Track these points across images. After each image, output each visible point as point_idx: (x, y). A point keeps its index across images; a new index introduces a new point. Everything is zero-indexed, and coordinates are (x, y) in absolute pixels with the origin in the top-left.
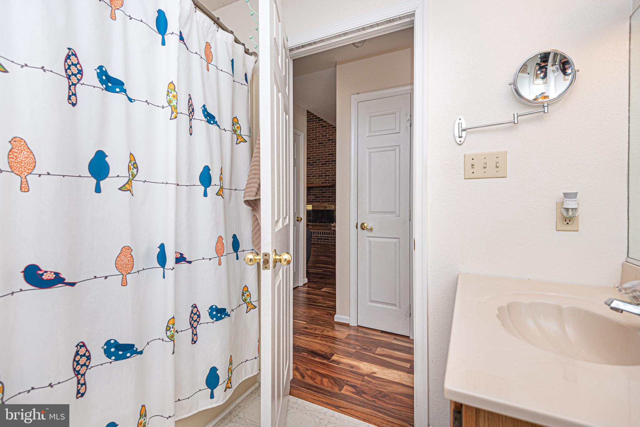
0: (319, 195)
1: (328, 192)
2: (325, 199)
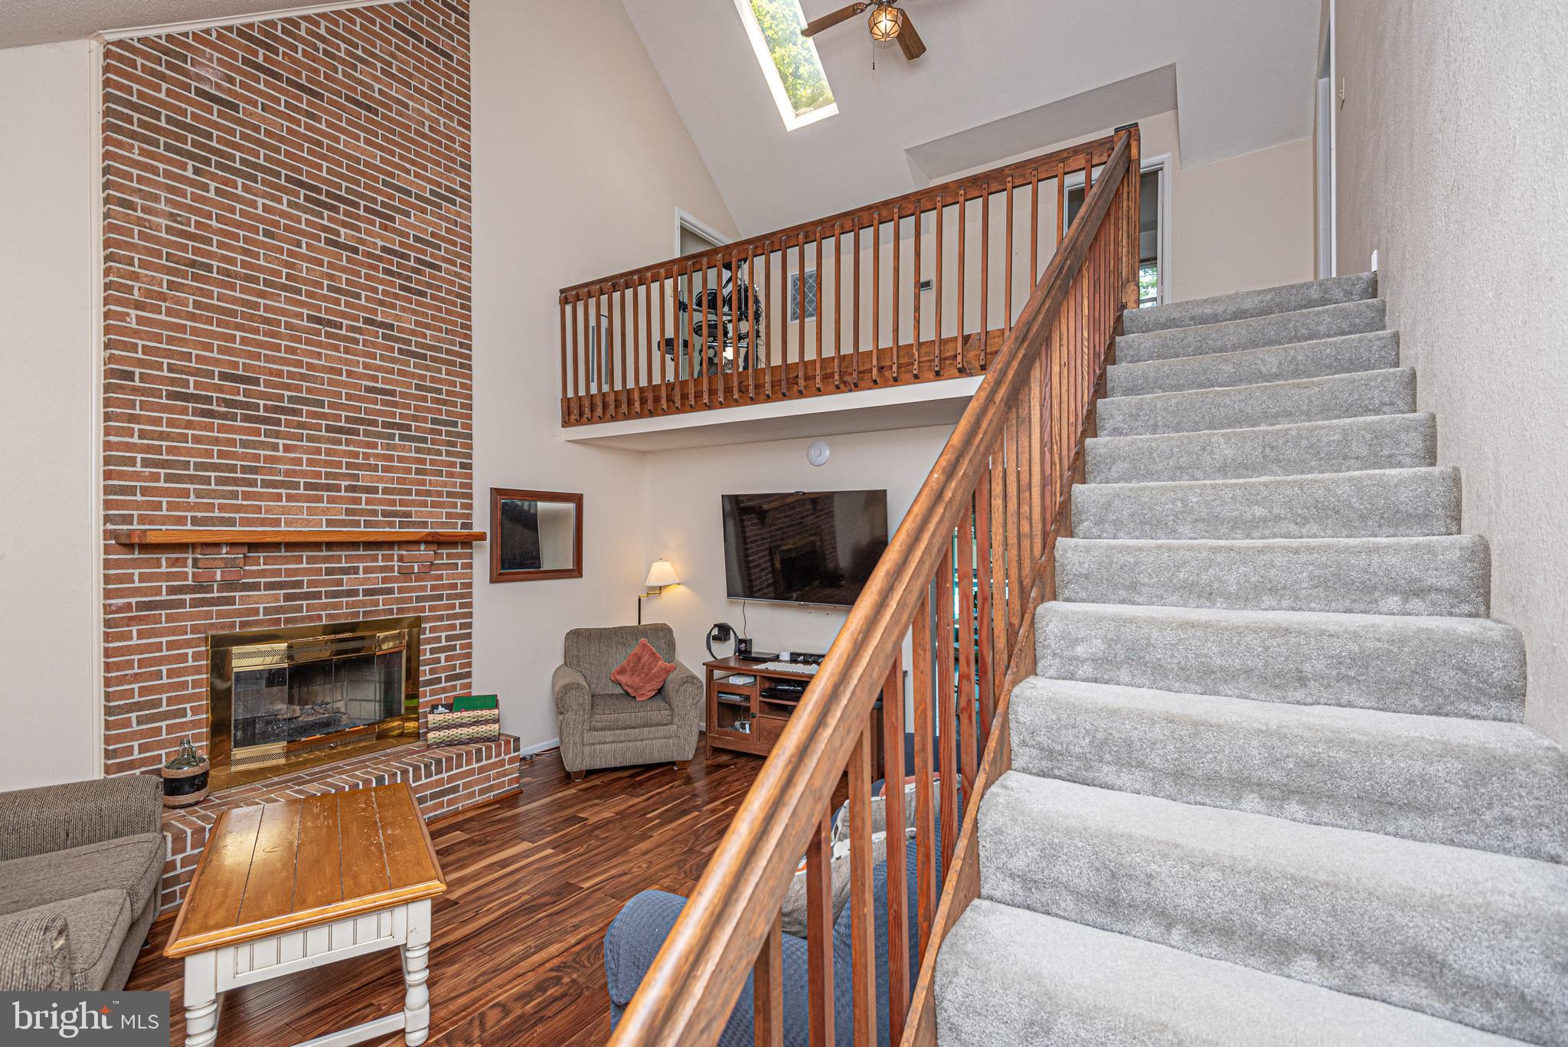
0: (312, 584)
2: (349, 605)
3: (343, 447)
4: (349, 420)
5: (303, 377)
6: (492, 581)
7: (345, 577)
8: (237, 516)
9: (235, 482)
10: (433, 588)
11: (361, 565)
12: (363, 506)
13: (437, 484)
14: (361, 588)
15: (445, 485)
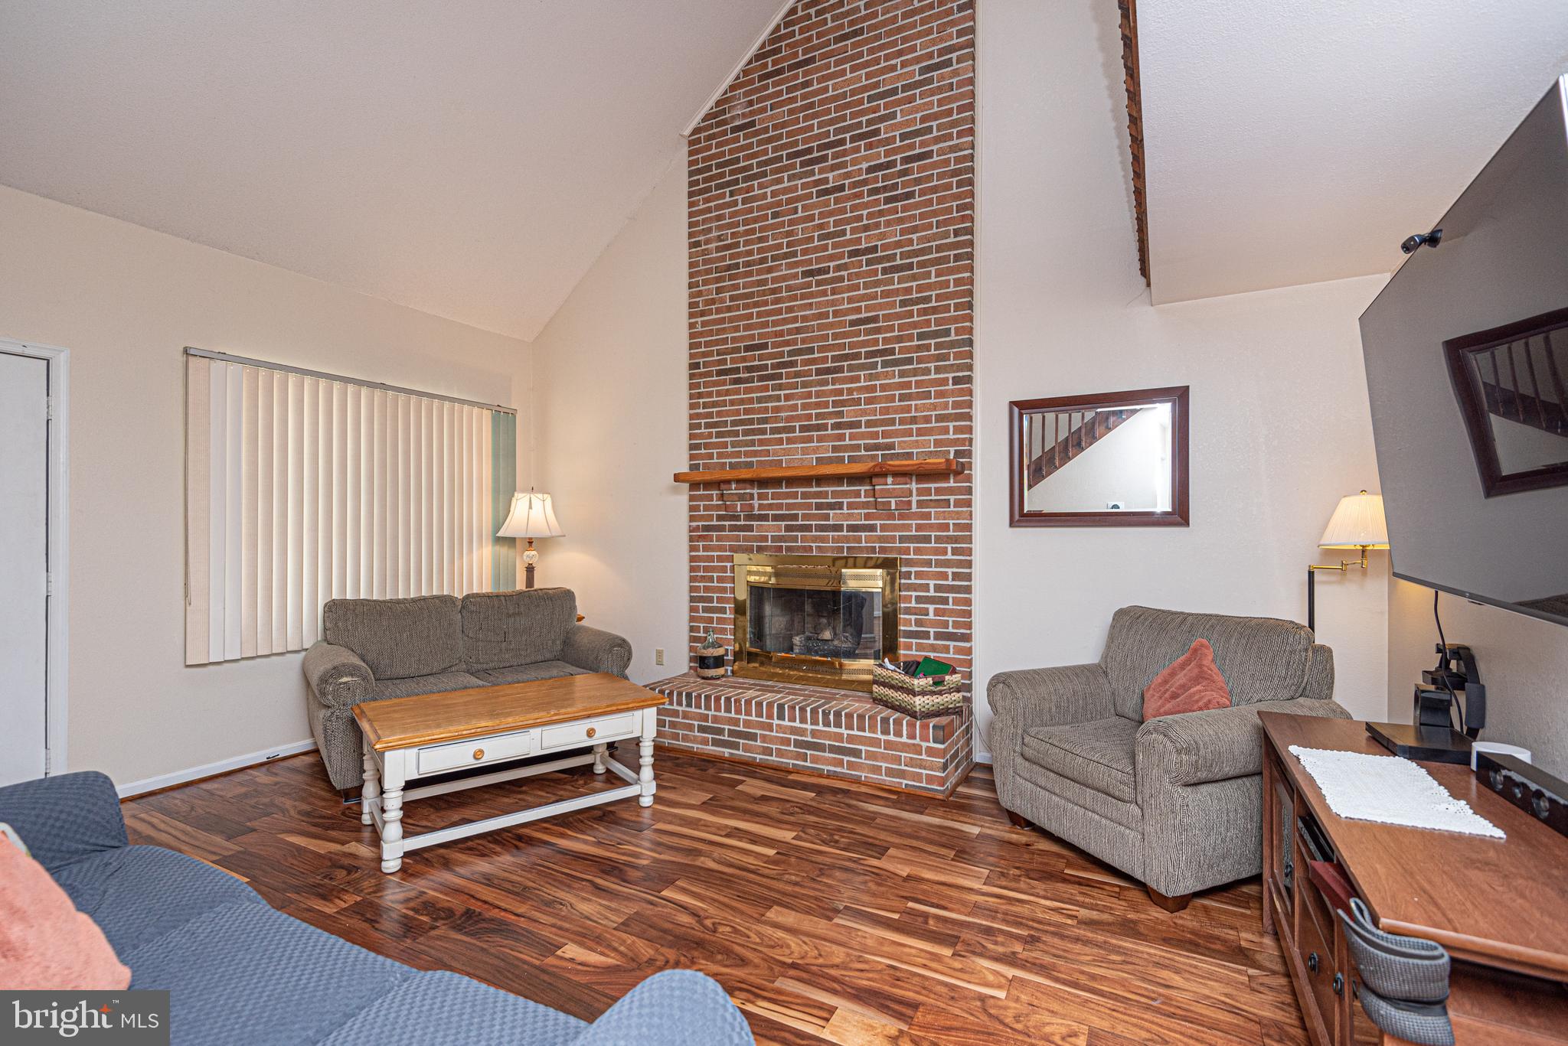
0: (805, 517)
1: (850, 506)
2: (834, 540)
3: (830, 387)
4: (835, 359)
5: (798, 331)
6: (1012, 523)
7: (831, 512)
8: (754, 459)
9: (753, 432)
10: (919, 528)
11: (845, 501)
12: (847, 442)
13: (925, 408)
14: (845, 523)
15: (934, 407)
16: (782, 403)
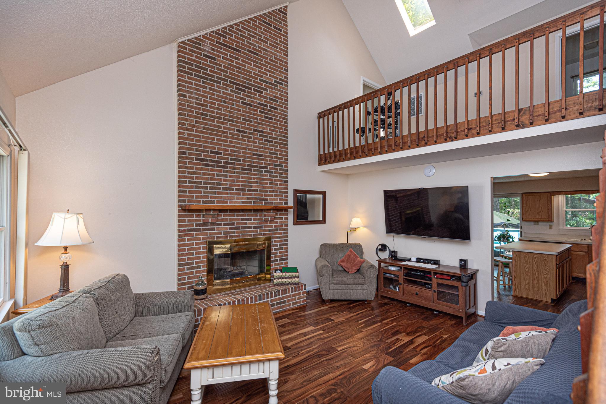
0: (237, 224)
1: (254, 219)
2: (249, 232)
3: (247, 176)
4: (249, 166)
5: (235, 151)
6: (294, 224)
7: (247, 222)
8: (215, 200)
9: (215, 188)
10: (275, 226)
11: (252, 218)
12: (253, 196)
13: (276, 188)
14: (252, 226)
15: (279, 188)
16: (228, 178)
